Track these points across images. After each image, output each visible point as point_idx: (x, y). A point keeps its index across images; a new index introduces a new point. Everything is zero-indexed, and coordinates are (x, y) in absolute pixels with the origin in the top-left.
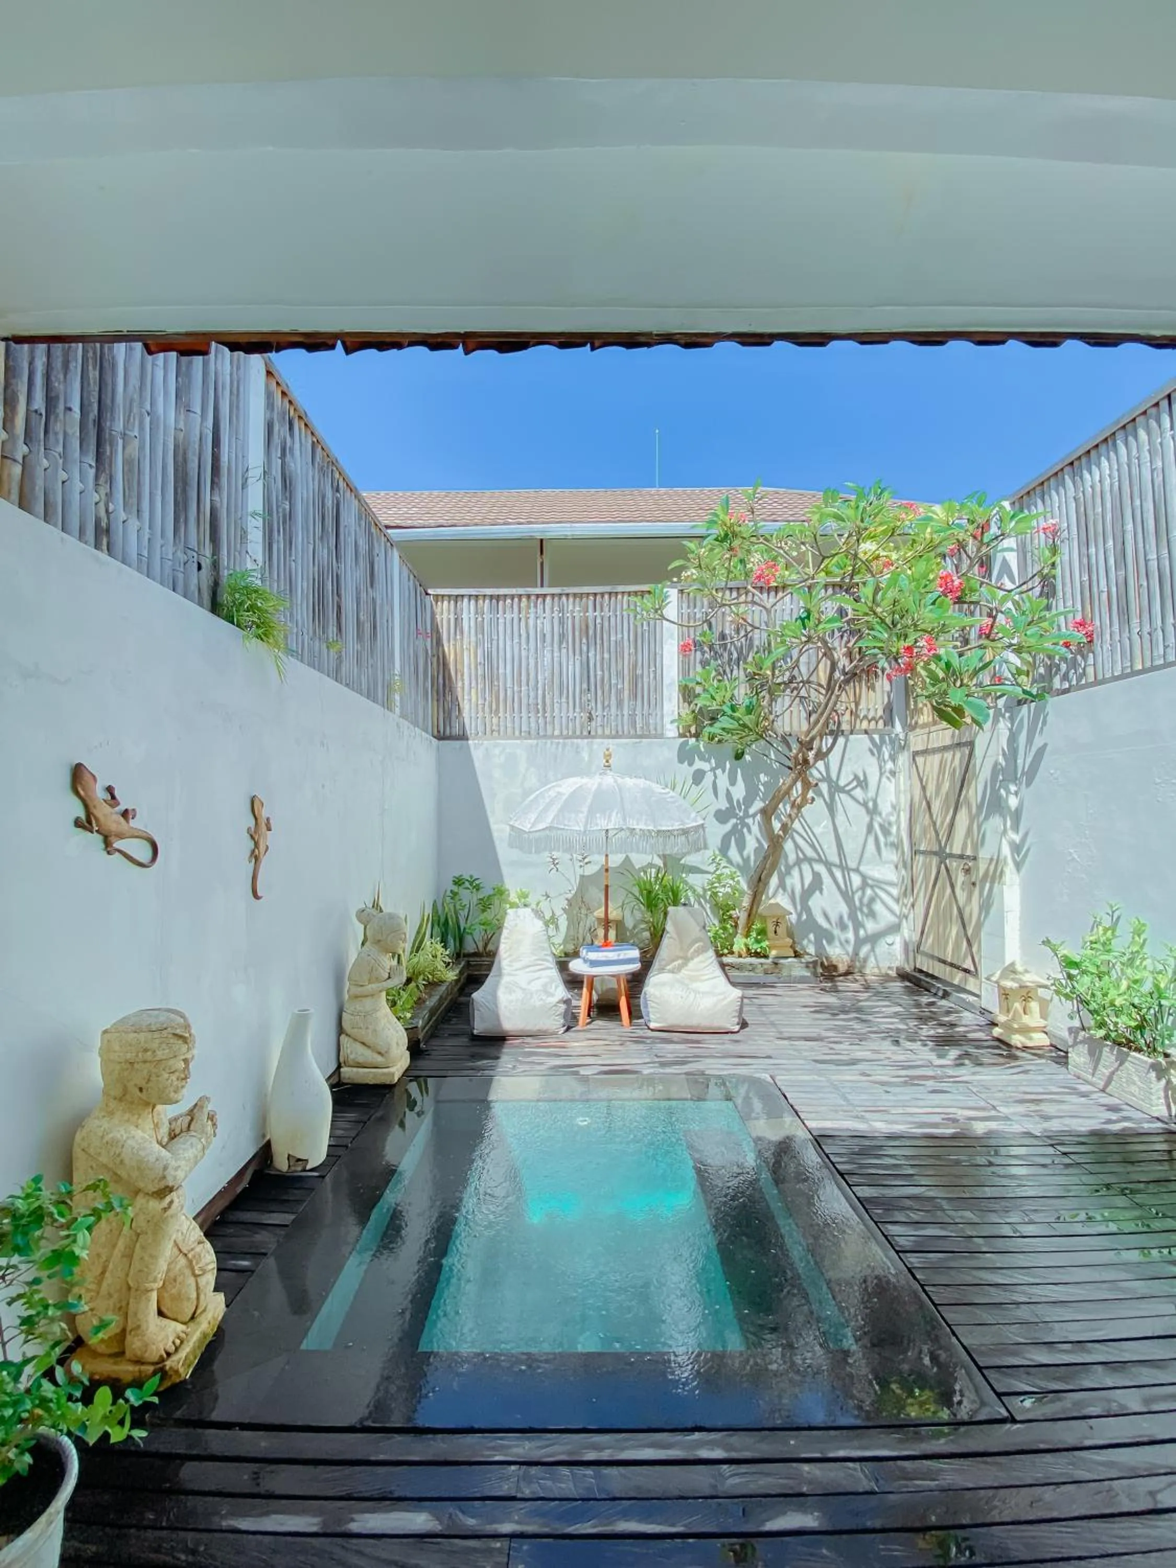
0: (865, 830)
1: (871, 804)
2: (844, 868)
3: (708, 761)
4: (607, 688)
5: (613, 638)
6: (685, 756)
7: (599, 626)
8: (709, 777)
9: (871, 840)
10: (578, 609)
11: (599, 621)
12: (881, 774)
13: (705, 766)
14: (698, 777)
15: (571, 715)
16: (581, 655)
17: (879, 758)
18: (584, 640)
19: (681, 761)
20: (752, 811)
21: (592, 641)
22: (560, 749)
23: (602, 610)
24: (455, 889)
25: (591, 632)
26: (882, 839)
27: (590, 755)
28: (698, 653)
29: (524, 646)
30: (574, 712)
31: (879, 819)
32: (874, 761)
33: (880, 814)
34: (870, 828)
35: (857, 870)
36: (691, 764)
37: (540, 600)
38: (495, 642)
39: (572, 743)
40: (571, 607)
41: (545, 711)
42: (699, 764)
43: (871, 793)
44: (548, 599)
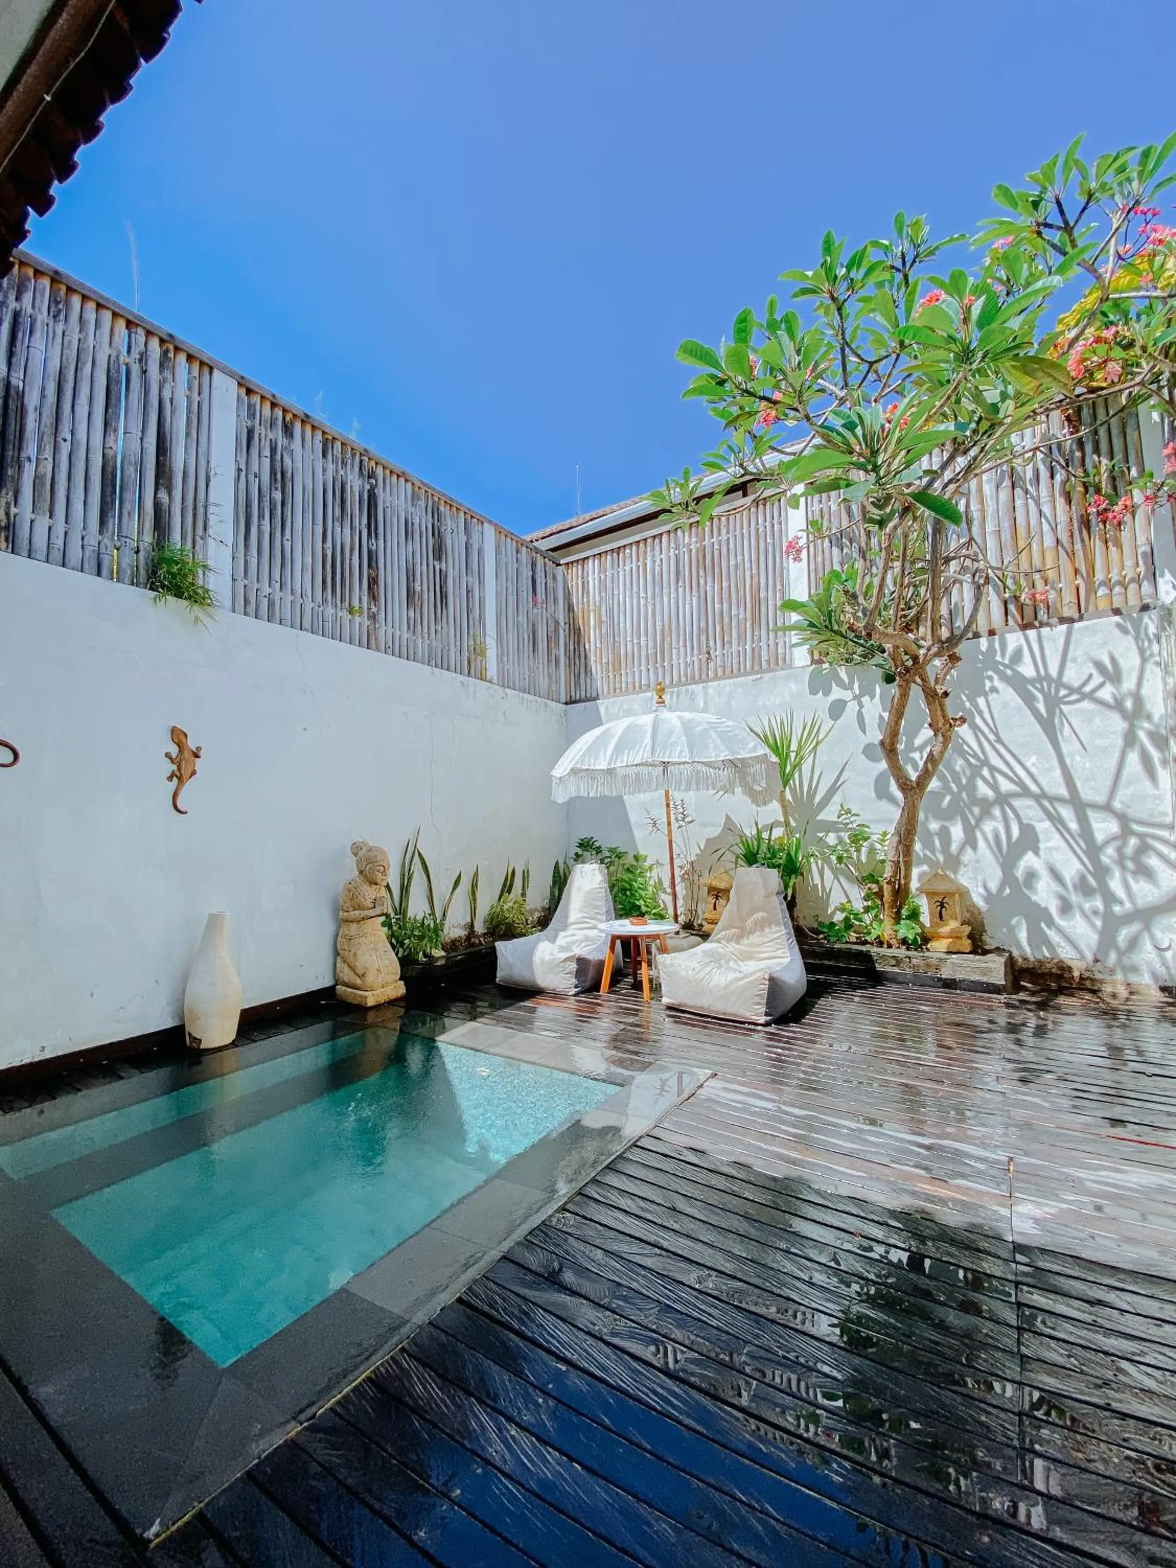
0: (1120, 742)
1: (1129, 704)
2: (1080, 807)
3: (850, 687)
4: (726, 620)
5: (732, 562)
6: (818, 685)
7: (716, 553)
8: (852, 707)
9: (1133, 758)
10: (694, 539)
11: (716, 547)
12: (1144, 660)
13: (847, 695)
14: (837, 710)
15: (688, 659)
16: (699, 591)
17: (1137, 638)
18: (701, 573)
19: (813, 692)
20: (918, 742)
21: (709, 571)
22: (675, 698)
23: (719, 534)
24: (579, 851)
25: (708, 561)
26: (1155, 754)
27: (705, 703)
28: (835, 550)
29: (642, 595)
30: (692, 655)
31: (1146, 725)
32: (1129, 640)
33: (1149, 717)
34: (1130, 739)
35: (1107, 808)
36: (827, 693)
37: (657, 540)
38: (616, 598)
39: (687, 690)
40: (686, 541)
41: (663, 660)
42: (837, 693)
43: (1129, 684)
44: (665, 537)
